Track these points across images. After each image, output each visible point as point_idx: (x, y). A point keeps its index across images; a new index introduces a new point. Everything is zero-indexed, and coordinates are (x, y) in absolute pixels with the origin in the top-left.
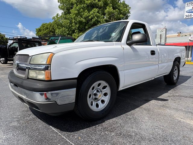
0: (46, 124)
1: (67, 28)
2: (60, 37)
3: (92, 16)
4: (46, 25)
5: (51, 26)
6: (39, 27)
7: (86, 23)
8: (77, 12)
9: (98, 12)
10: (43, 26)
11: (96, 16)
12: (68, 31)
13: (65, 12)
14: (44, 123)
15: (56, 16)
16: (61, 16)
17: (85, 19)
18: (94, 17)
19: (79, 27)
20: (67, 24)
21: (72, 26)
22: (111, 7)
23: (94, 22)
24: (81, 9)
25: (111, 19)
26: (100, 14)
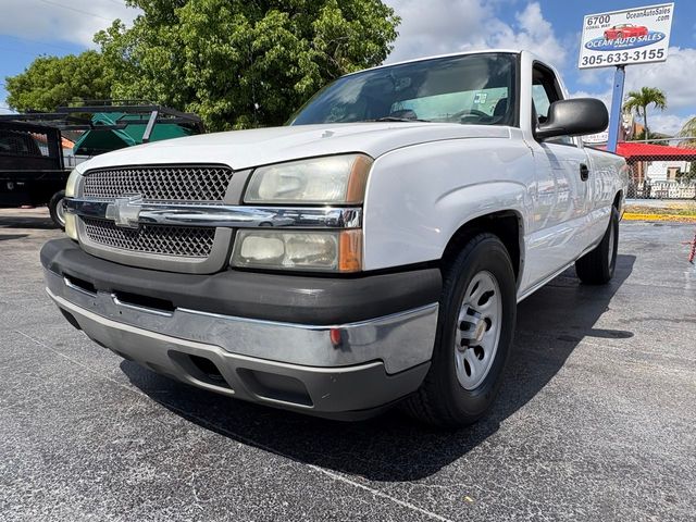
0: (283, 459)
1: (160, 80)
2: (155, 113)
3: (264, 38)
4: (53, 63)
5: (74, 70)
6: (24, 73)
7: (241, 66)
8: (203, 18)
9: (286, 26)
10: (40, 67)
11: (279, 38)
12: (166, 91)
13: (149, 17)
14: (274, 458)
15: (110, 31)
16: (132, 32)
17: (240, 47)
18: (272, 45)
19: (213, 78)
20: (164, 62)
21: (183, 74)
22: (339, 11)
23: (272, 62)
24: (223, 9)
25: (336, 54)
26: (293, 32)
